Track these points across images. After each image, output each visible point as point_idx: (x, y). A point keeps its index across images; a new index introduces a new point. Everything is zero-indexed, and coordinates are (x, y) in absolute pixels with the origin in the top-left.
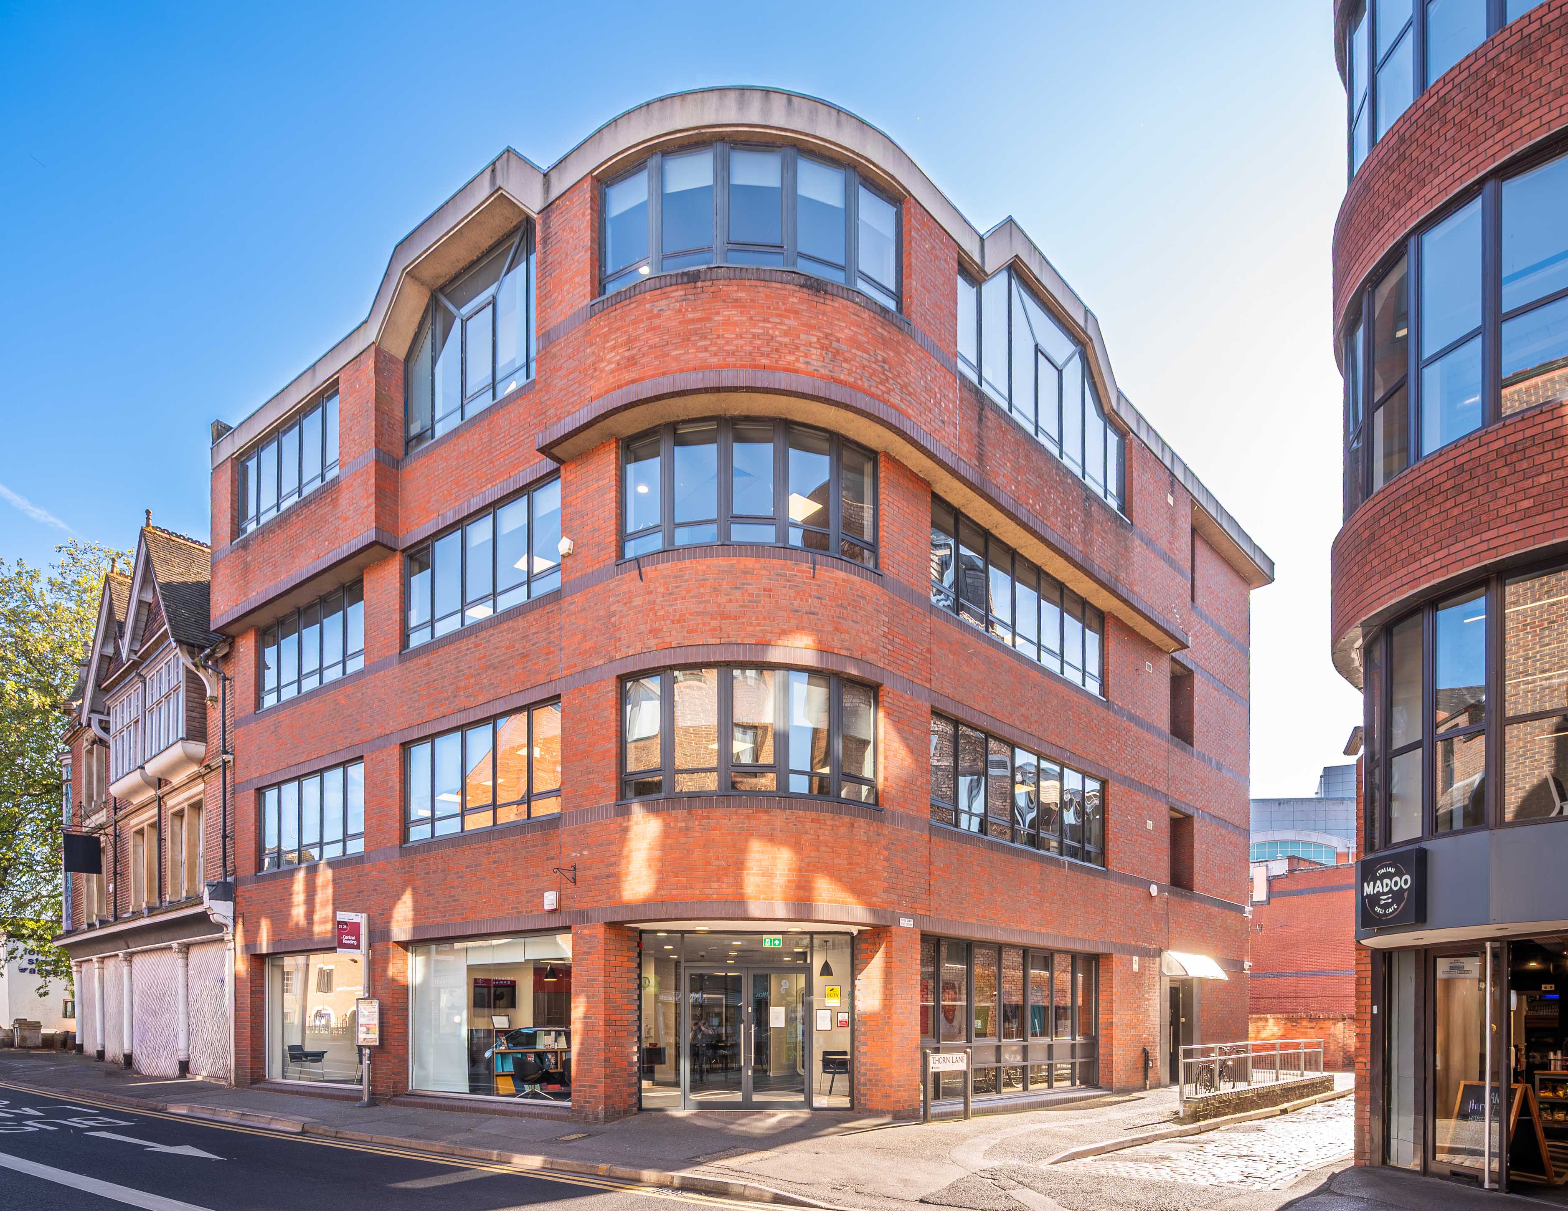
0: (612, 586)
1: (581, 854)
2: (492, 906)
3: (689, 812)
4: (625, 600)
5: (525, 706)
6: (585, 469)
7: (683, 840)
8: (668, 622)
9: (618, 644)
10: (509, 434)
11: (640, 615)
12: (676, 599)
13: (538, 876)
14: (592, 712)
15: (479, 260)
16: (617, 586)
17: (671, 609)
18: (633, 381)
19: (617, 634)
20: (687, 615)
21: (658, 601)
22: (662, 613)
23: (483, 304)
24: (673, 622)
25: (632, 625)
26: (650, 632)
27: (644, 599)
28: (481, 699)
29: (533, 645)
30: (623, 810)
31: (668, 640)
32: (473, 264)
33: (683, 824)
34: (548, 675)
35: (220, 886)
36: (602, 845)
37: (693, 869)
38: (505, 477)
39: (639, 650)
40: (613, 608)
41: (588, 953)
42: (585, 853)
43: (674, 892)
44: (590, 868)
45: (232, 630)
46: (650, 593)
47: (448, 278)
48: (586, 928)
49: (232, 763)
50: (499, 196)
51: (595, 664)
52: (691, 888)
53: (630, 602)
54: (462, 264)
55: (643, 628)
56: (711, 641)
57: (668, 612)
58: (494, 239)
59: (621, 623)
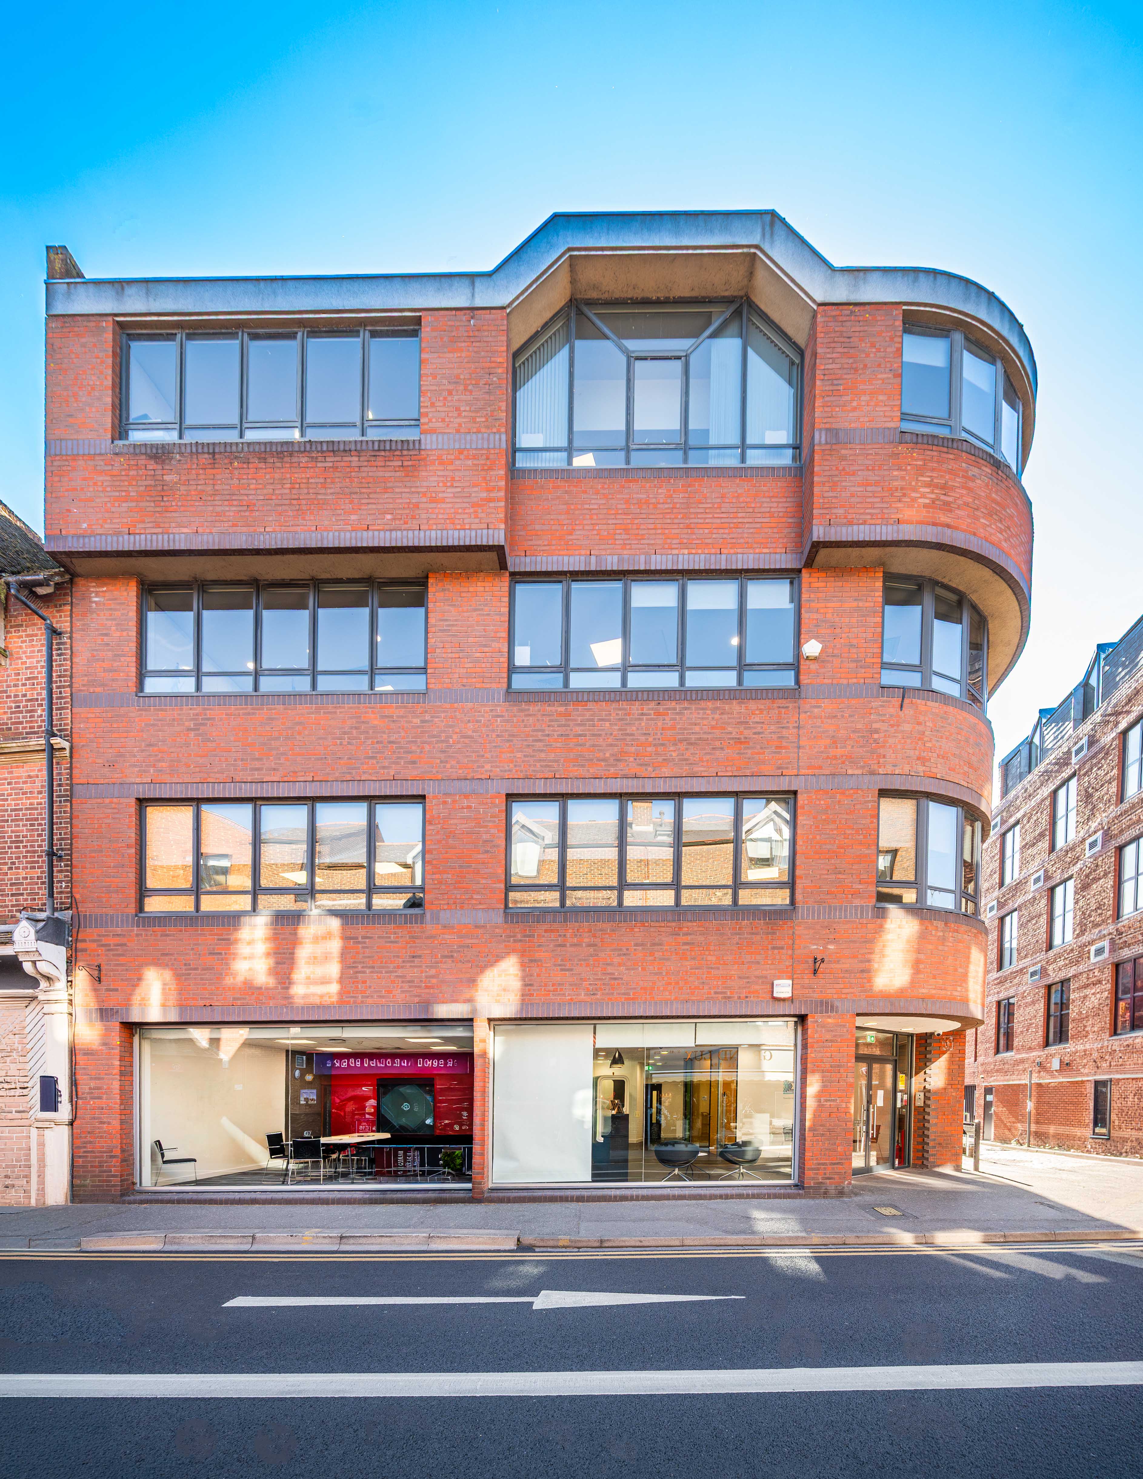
0: (874, 704)
1: (825, 948)
2: (681, 988)
3: (946, 924)
4: (892, 722)
5: (734, 792)
6: (840, 584)
7: (940, 948)
8: (935, 755)
9: (881, 760)
10: (720, 508)
11: (909, 741)
12: (942, 737)
13: (758, 963)
14: (845, 816)
15: (658, 302)
16: (882, 706)
17: (938, 744)
18: (948, 526)
19: (881, 751)
20: (949, 755)
21: (927, 733)
22: (929, 745)
23: (670, 354)
24: (938, 756)
25: (899, 747)
26: (918, 759)
27: (914, 728)
28: (666, 771)
29: (755, 733)
30: (881, 914)
31: (934, 770)
32: (646, 302)
33: (941, 934)
34: (779, 768)
35: (51, 922)
36: (855, 942)
37: (947, 973)
38: (713, 551)
39: (906, 771)
40: (875, 726)
41: (832, 1041)
42: (831, 947)
43: (934, 992)
44: (838, 962)
45: (80, 565)
46: (919, 724)
47: (606, 296)
48: (829, 1017)
49: (67, 753)
50: (749, 254)
51: (850, 772)
52: (945, 989)
53: (898, 726)
54: (638, 294)
55: (911, 753)
56: (962, 782)
57: (934, 746)
58: (694, 294)
59: (885, 742)
